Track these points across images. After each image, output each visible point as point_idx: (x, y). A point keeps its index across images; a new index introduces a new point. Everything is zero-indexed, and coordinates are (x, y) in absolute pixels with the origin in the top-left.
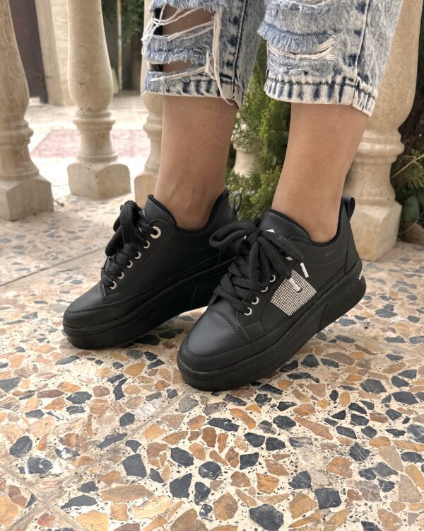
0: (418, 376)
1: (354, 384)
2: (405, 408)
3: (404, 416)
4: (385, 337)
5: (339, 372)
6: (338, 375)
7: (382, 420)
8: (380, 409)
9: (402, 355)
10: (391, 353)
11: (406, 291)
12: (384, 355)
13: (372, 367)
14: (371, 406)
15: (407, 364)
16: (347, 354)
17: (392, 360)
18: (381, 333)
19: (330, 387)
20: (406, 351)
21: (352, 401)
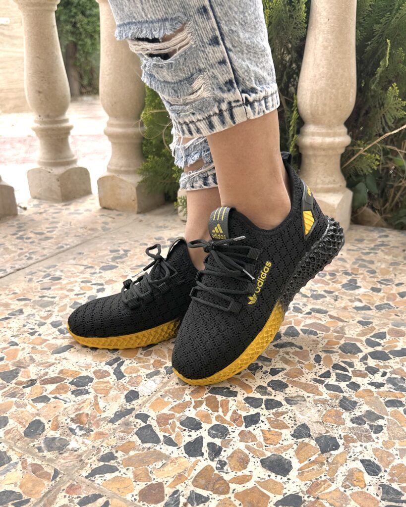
0: (388, 337)
1: (334, 348)
2: (382, 364)
3: (381, 370)
4: (354, 306)
5: (318, 339)
6: (318, 341)
7: (363, 376)
8: (359, 366)
9: (370, 320)
10: (361, 319)
11: (365, 266)
12: (355, 322)
13: (347, 332)
14: (351, 365)
15: (377, 328)
16: (323, 323)
17: (363, 325)
18: (350, 304)
19: (312, 352)
20: (373, 317)
21: (335, 362)
